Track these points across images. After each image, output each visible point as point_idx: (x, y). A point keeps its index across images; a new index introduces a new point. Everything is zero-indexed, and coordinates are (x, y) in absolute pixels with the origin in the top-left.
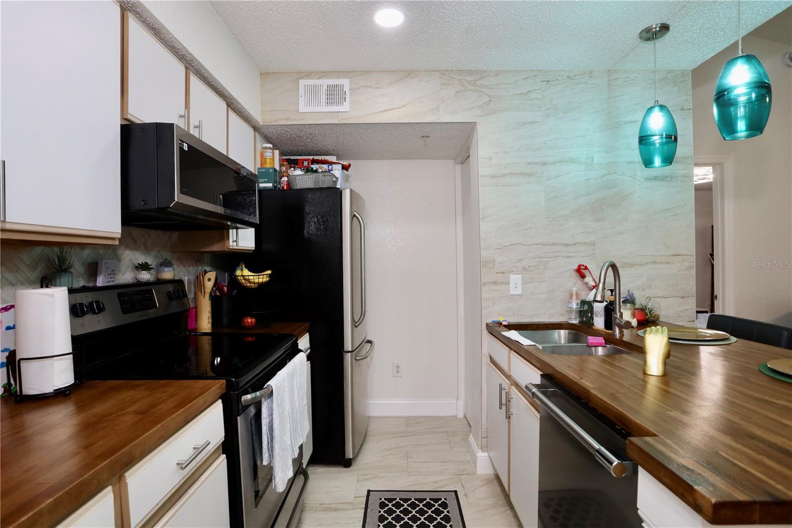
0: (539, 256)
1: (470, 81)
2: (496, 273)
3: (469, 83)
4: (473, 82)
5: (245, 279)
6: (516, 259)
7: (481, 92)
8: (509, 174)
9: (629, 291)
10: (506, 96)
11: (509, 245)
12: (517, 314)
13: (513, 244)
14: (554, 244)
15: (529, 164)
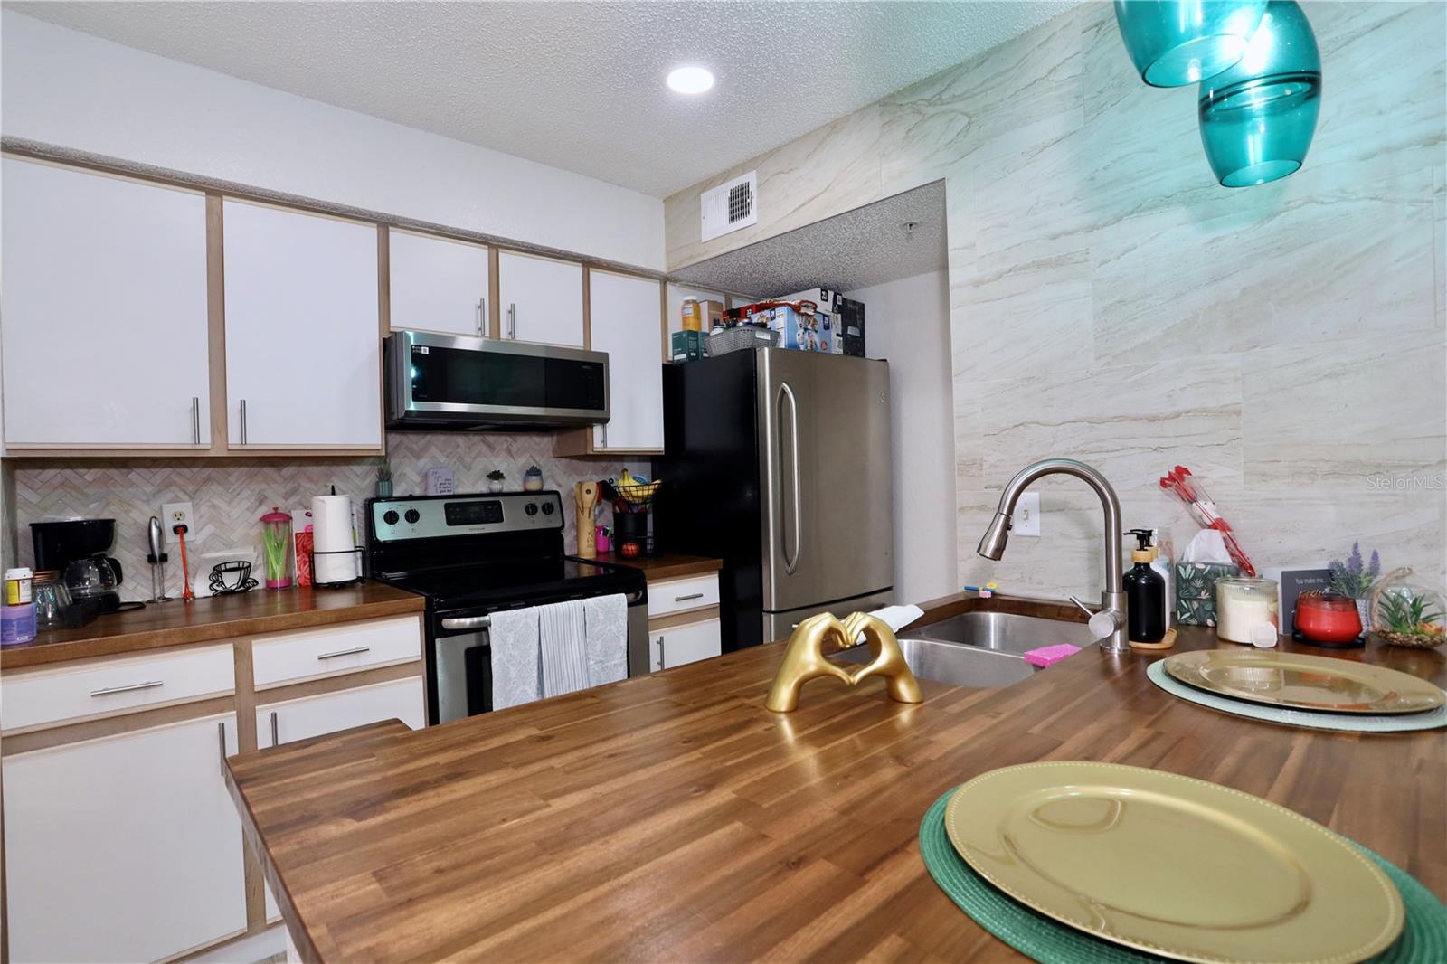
0: (1081, 448)
1: (930, 99)
2: (986, 488)
3: (930, 103)
4: (937, 97)
5: (625, 491)
6: (1027, 457)
7: (953, 111)
8: (1010, 271)
9: (1356, 546)
10: (1002, 100)
11: (1011, 425)
12: (1030, 579)
13: (1021, 425)
14: (1119, 419)
15: (1055, 237)
